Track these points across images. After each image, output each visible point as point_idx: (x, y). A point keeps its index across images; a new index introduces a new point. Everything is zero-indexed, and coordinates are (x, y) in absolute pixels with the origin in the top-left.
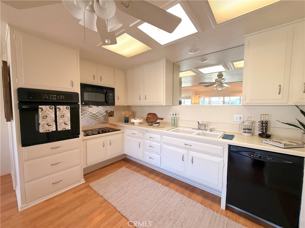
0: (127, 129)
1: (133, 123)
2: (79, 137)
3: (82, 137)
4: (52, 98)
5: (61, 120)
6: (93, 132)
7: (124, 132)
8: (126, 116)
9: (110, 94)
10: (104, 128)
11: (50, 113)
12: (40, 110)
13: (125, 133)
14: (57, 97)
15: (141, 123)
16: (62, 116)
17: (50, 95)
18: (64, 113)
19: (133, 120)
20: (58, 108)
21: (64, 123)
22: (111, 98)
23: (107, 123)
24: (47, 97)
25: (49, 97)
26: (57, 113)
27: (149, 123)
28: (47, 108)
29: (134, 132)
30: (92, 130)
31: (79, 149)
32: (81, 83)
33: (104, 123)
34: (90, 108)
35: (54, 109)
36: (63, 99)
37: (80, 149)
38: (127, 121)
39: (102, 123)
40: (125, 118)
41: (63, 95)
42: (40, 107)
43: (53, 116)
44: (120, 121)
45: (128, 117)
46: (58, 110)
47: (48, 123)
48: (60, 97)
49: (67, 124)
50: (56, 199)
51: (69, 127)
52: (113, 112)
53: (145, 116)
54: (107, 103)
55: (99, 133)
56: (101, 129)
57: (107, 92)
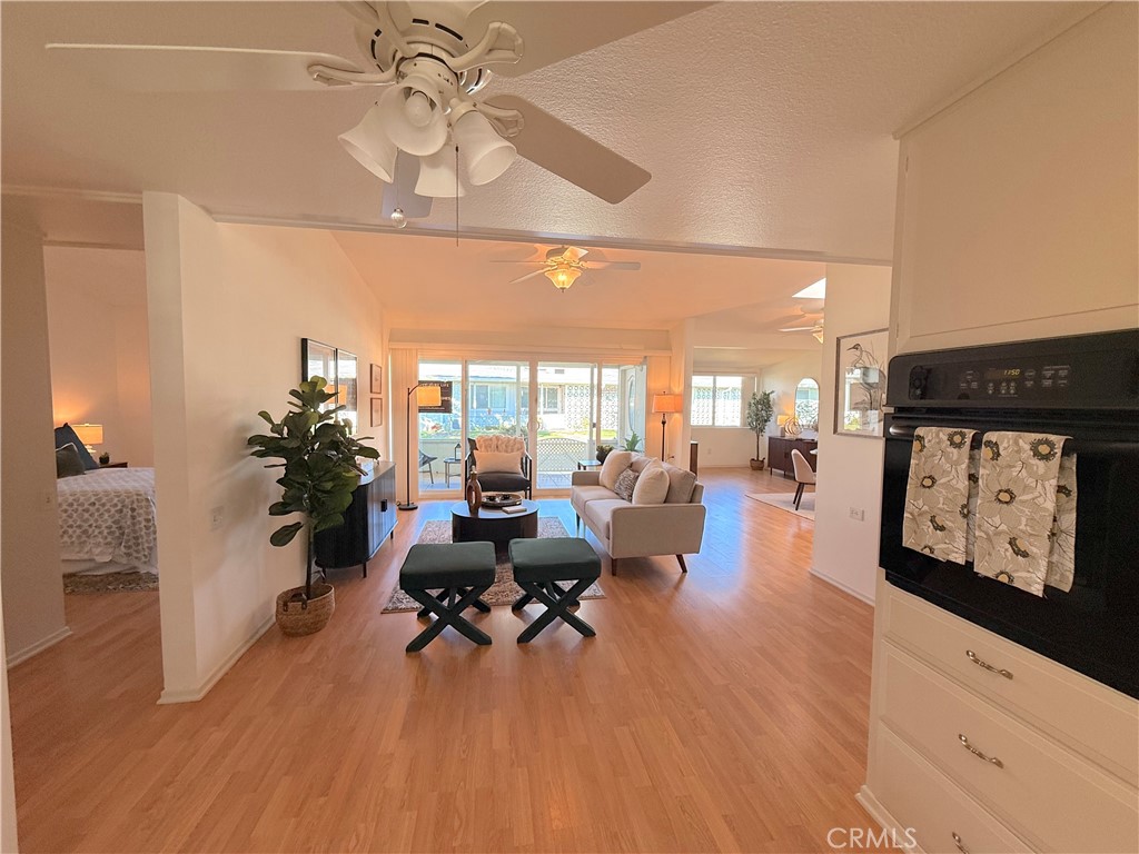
4: (997, 390)
5: (997, 520)
11: (947, 466)
14: (1021, 380)
16: (1005, 497)
18: (1018, 480)
21: (1011, 542)
25: (983, 386)
28: (940, 441)
35: (966, 448)
36: (1048, 388)
42: (918, 431)
46: (984, 452)
47: (936, 511)
48: (1039, 378)
49: (1025, 555)
51: (1033, 578)
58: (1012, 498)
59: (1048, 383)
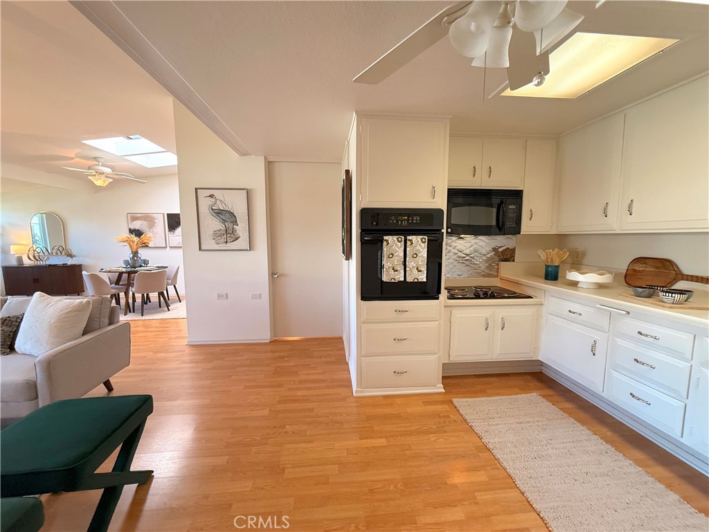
0: (553, 299)
1: (574, 284)
2: (438, 299)
3: (445, 300)
4: (402, 223)
5: (413, 263)
6: (465, 293)
7: (542, 305)
8: (552, 261)
9: (510, 207)
10: (489, 288)
11: (397, 249)
12: (385, 243)
13: (544, 308)
14: (408, 220)
15: (601, 287)
16: (415, 256)
17: (399, 218)
18: (418, 250)
19: (573, 276)
20: (409, 240)
21: (417, 269)
22: (511, 215)
23: (497, 276)
24: (395, 221)
25: (398, 221)
26: (408, 249)
27: (640, 290)
28: (394, 241)
29: (576, 307)
30: (462, 289)
31: (437, 322)
32: (448, 189)
33: (489, 276)
34: (461, 241)
35: (403, 242)
36: (416, 223)
37: (439, 323)
38: (552, 275)
39: (484, 276)
40: (547, 266)
41: (418, 215)
42: (385, 238)
43: (402, 254)
44: (532, 273)
45: (558, 267)
46: (408, 243)
47: (394, 265)
48: (413, 220)
49: (421, 271)
50: (398, 401)
51: (423, 277)
52: (513, 250)
53: (623, 267)
54: (500, 229)
55: (477, 297)
56: (481, 288)
57: (502, 202)
58: (417, 255)
59: (415, 221)
